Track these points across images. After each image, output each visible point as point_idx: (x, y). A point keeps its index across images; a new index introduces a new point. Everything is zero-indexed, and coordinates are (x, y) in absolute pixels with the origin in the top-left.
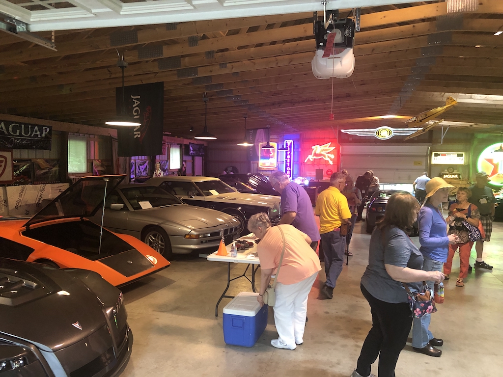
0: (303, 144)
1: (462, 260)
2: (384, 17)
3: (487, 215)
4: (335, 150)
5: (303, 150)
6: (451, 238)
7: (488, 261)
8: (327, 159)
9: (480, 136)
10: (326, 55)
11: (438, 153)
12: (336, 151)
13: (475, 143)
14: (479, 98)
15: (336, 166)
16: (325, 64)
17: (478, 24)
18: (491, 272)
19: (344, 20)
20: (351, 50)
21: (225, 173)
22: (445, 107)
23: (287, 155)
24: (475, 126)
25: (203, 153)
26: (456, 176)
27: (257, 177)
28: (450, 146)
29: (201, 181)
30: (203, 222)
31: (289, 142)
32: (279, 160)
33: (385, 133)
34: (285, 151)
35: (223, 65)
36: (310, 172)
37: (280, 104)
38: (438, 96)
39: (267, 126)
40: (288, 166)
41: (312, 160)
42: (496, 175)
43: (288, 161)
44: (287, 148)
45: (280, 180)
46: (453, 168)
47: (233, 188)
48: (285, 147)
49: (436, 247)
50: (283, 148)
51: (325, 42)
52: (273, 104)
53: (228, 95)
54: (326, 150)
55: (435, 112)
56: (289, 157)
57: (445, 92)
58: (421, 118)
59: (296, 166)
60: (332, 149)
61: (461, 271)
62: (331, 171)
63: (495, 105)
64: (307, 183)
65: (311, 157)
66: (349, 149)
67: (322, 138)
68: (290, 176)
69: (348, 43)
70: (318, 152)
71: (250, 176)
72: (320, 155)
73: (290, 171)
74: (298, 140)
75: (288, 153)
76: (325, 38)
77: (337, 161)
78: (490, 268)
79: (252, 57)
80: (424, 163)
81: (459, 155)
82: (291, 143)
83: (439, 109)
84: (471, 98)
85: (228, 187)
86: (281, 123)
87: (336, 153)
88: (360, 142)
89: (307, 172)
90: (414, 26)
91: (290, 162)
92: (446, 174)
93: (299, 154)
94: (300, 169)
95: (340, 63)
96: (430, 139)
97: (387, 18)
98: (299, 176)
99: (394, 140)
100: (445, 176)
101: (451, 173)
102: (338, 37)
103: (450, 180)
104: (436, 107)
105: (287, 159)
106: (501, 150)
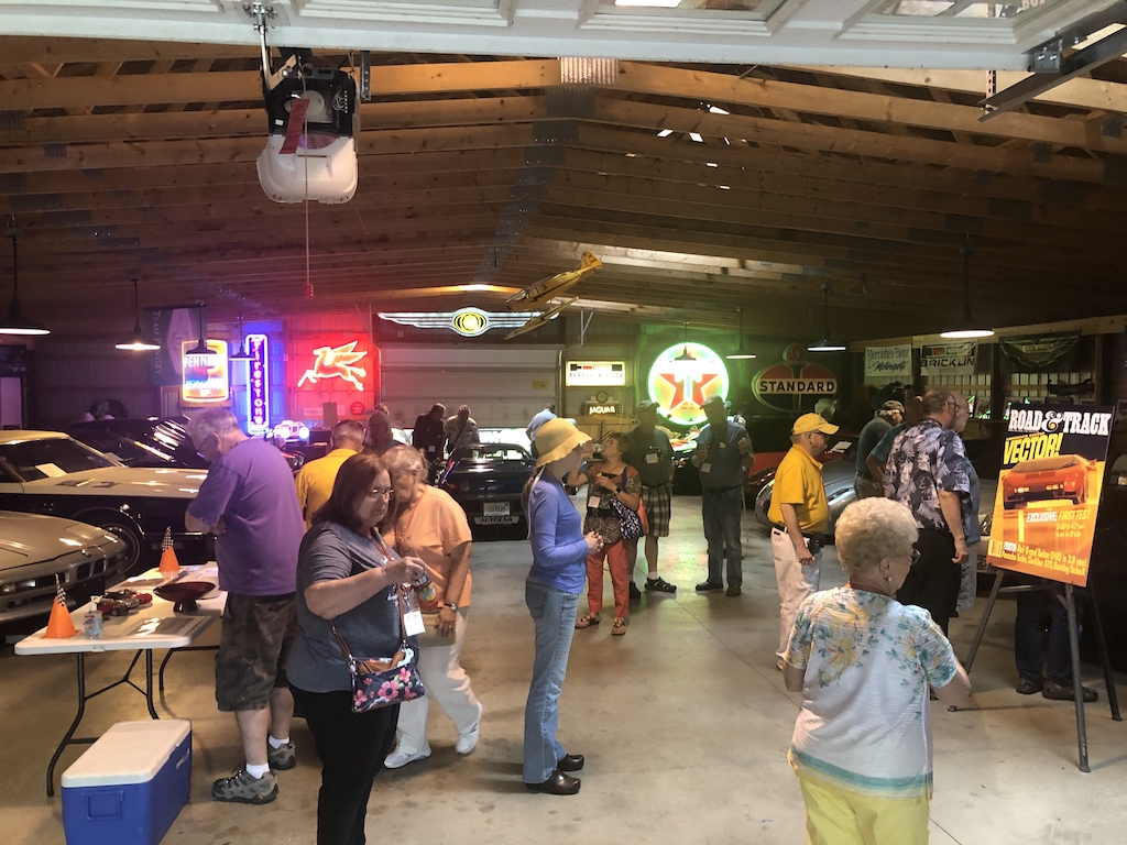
0: (291, 345)
1: (617, 581)
2: (439, 75)
3: (659, 485)
4: (367, 358)
5: (292, 357)
6: (591, 541)
7: (669, 577)
8: (351, 378)
9: (651, 330)
10: (288, 148)
11: (579, 364)
12: (370, 362)
13: (643, 343)
14: (640, 256)
15: (373, 394)
16: (292, 169)
17: (621, 111)
18: (674, 598)
19: (329, 72)
20: (350, 143)
21: (90, 418)
22: (579, 272)
23: (252, 370)
24: (639, 310)
25: (23, 369)
26: (613, 409)
27: (174, 426)
28: (599, 350)
29: (14, 442)
30: (16, 551)
31: (258, 339)
32: (234, 383)
33: (472, 322)
34: (248, 360)
35: (55, 149)
36: (311, 409)
37: (222, 250)
38: (567, 249)
39: (197, 302)
40: (258, 395)
41: (315, 381)
42: (680, 405)
43: (258, 384)
44: (252, 354)
45: (218, 429)
46: (606, 394)
47: (109, 456)
48: (247, 352)
49: (567, 565)
50: (242, 354)
51: (285, 116)
52: (205, 250)
53: (78, 225)
54: (347, 358)
55: (562, 281)
56: (257, 374)
57: (579, 242)
58: (536, 294)
59: (276, 396)
60: (361, 355)
61: (617, 604)
62: (362, 405)
63: (670, 271)
64: (304, 434)
65: (312, 375)
66: (399, 355)
67: (336, 332)
68: (264, 420)
69: (340, 126)
70: (328, 363)
71: (155, 424)
72: (333, 369)
73: (263, 407)
74: (281, 335)
75: (257, 365)
76: (288, 108)
77: (374, 383)
78: (672, 589)
79: (132, 137)
80: (552, 385)
81: (617, 368)
82: (263, 343)
83: (569, 275)
84: (626, 256)
85: (95, 455)
86: (232, 295)
87: (370, 365)
88: (421, 341)
89: (305, 409)
90: (502, 102)
91: (262, 388)
92: (593, 405)
93: (284, 367)
94: (288, 402)
95: (325, 166)
96: (562, 335)
97: (443, 78)
98: (286, 419)
99: (492, 338)
100: (592, 410)
101: (603, 402)
102: (317, 110)
103: (602, 418)
104: (563, 271)
105: (255, 379)
106: (686, 356)
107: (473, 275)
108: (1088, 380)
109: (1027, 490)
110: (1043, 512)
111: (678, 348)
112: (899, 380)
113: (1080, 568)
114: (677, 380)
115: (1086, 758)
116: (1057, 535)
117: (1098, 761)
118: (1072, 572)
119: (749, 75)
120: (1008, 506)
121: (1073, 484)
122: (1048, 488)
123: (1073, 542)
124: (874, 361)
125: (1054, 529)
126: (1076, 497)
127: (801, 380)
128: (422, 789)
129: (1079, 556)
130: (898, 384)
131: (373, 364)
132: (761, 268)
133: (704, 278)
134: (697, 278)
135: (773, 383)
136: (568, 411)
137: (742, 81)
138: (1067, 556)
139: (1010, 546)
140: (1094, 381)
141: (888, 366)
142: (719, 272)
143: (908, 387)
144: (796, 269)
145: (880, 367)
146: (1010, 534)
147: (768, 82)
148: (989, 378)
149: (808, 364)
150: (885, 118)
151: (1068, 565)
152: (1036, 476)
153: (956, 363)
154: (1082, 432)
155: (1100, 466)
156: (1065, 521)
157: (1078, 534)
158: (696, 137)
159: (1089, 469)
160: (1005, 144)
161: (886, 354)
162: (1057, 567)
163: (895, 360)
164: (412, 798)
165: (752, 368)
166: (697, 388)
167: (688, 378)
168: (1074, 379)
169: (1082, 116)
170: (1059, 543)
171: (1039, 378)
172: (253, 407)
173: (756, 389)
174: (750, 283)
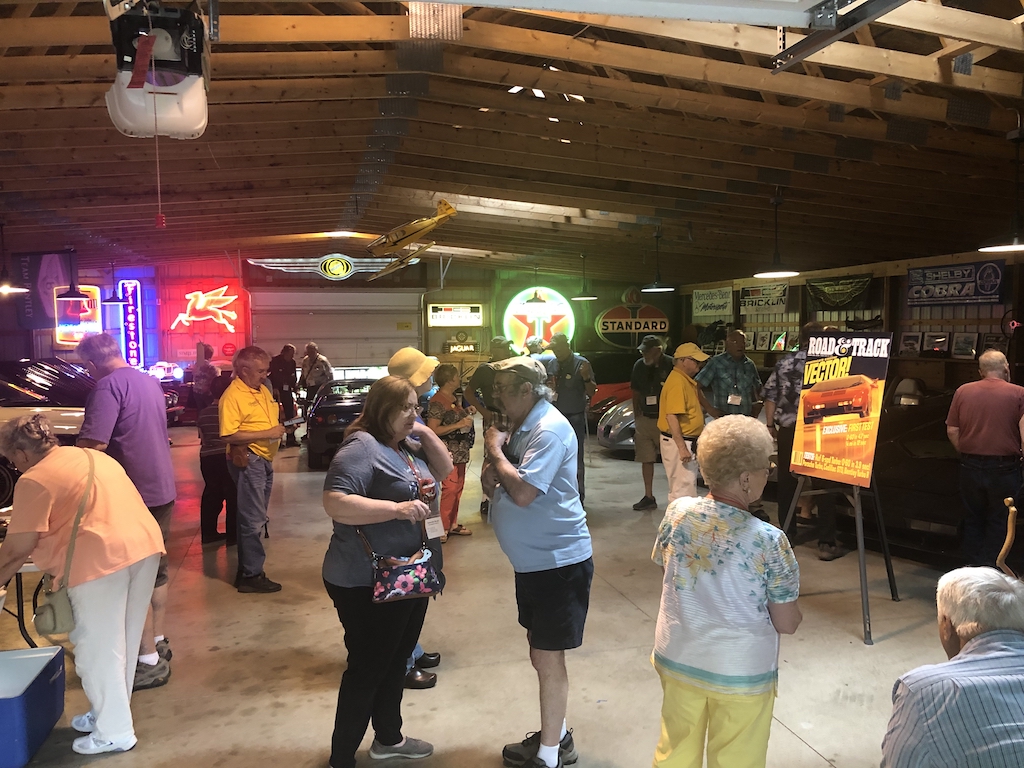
0: (163, 292)
2: (294, 27)
4: (237, 302)
5: (164, 301)
8: (223, 321)
9: (505, 275)
10: (135, 84)
11: (439, 305)
12: (240, 305)
13: (498, 287)
14: (491, 205)
15: (243, 336)
16: (143, 104)
17: (468, 66)
20: (200, 81)
22: (436, 219)
23: (126, 314)
24: (493, 256)
26: (472, 348)
28: (457, 293)
31: (131, 284)
33: (338, 268)
34: (121, 304)
36: (185, 351)
37: (90, 196)
38: (422, 197)
39: (67, 247)
40: (133, 338)
41: (187, 324)
43: (132, 327)
44: (125, 299)
46: (465, 333)
48: (121, 296)
50: (115, 298)
51: (133, 53)
52: (72, 196)
54: (218, 302)
55: (420, 227)
56: (131, 318)
57: (436, 190)
58: (395, 239)
59: (150, 338)
60: (232, 299)
62: (234, 347)
63: (519, 220)
64: (178, 374)
65: (184, 318)
66: (269, 299)
67: (208, 277)
68: (139, 361)
69: (190, 64)
70: (200, 306)
71: (27, 365)
72: (205, 312)
73: (138, 349)
74: (153, 280)
75: (130, 309)
76: (136, 44)
77: (244, 325)
80: (415, 325)
81: (475, 310)
82: (135, 287)
83: (427, 222)
84: (478, 204)
86: (102, 241)
87: (241, 308)
88: (289, 286)
89: (179, 351)
90: (356, 55)
91: (136, 331)
92: (454, 344)
93: (157, 311)
94: (162, 345)
95: (176, 105)
96: (424, 279)
97: (298, 29)
98: (160, 361)
99: (356, 282)
100: (453, 349)
101: (463, 341)
102: (164, 47)
103: (462, 356)
104: (420, 217)
105: (129, 322)
106: (536, 299)
107: (337, 222)
108: (878, 316)
109: (823, 406)
110: (836, 425)
111: (530, 292)
112: (722, 319)
113: (865, 471)
114: (529, 321)
115: (869, 633)
116: (847, 444)
117: (880, 635)
118: (859, 475)
119: (580, 36)
120: (807, 421)
121: (860, 400)
122: (840, 404)
123: (859, 449)
124: (701, 302)
125: (844, 440)
126: (861, 411)
127: (637, 320)
128: (290, 690)
129: (864, 462)
130: (721, 322)
131: (243, 307)
132: (600, 217)
133: (550, 227)
134: (544, 226)
135: (613, 323)
136: (431, 350)
137: (575, 40)
138: (854, 462)
139: (809, 455)
140: (883, 317)
141: (711, 307)
142: (563, 220)
143: (729, 324)
144: (631, 218)
145: (705, 307)
146: (809, 445)
147: (599, 43)
148: (798, 315)
149: (644, 306)
150: (701, 78)
151: (855, 470)
152: (830, 394)
153: (770, 302)
154: (867, 355)
155: (881, 384)
156: (853, 433)
157: (864, 443)
158: (539, 93)
159: (873, 387)
160: (805, 104)
161: (711, 296)
162: (847, 472)
163: (718, 301)
164: (280, 700)
165: (595, 309)
166: (547, 327)
167: (539, 318)
168: (867, 316)
169: (867, 82)
170: (849, 451)
171: (839, 315)
172: (128, 349)
173: (599, 329)
174: (591, 231)
